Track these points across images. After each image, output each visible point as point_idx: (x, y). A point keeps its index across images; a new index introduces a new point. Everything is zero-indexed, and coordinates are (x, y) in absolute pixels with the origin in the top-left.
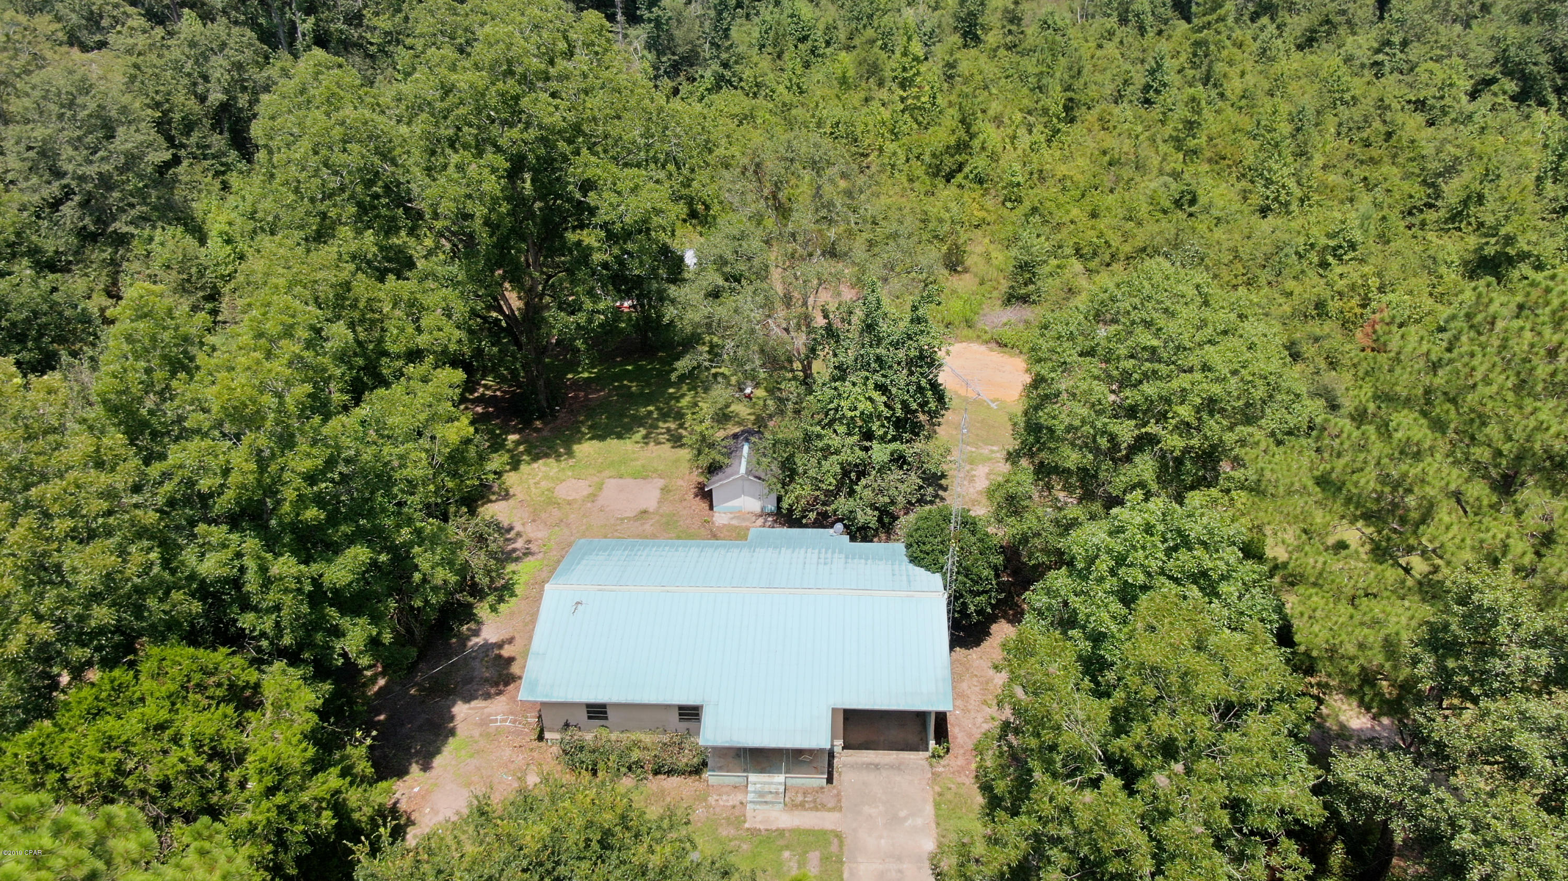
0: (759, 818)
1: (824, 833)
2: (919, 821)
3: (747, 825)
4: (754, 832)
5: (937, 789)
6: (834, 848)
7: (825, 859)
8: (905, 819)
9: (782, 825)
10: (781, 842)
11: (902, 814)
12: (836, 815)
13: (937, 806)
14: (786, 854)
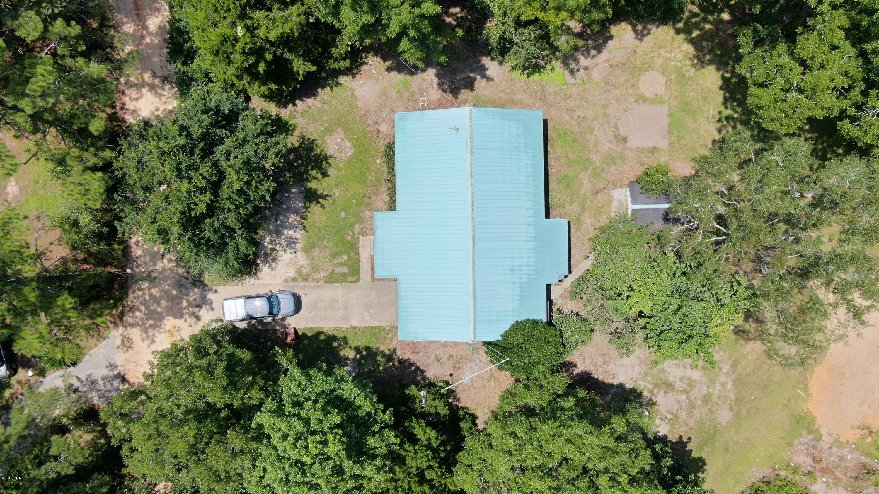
0: (365, 242)
1: (359, 273)
2: (368, 319)
3: (361, 237)
4: (357, 241)
5: (387, 328)
6: (350, 279)
7: (344, 275)
8: (369, 312)
9: (361, 254)
10: (352, 254)
11: (372, 311)
12: (369, 279)
13: (378, 328)
14: (346, 257)
